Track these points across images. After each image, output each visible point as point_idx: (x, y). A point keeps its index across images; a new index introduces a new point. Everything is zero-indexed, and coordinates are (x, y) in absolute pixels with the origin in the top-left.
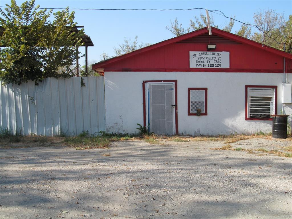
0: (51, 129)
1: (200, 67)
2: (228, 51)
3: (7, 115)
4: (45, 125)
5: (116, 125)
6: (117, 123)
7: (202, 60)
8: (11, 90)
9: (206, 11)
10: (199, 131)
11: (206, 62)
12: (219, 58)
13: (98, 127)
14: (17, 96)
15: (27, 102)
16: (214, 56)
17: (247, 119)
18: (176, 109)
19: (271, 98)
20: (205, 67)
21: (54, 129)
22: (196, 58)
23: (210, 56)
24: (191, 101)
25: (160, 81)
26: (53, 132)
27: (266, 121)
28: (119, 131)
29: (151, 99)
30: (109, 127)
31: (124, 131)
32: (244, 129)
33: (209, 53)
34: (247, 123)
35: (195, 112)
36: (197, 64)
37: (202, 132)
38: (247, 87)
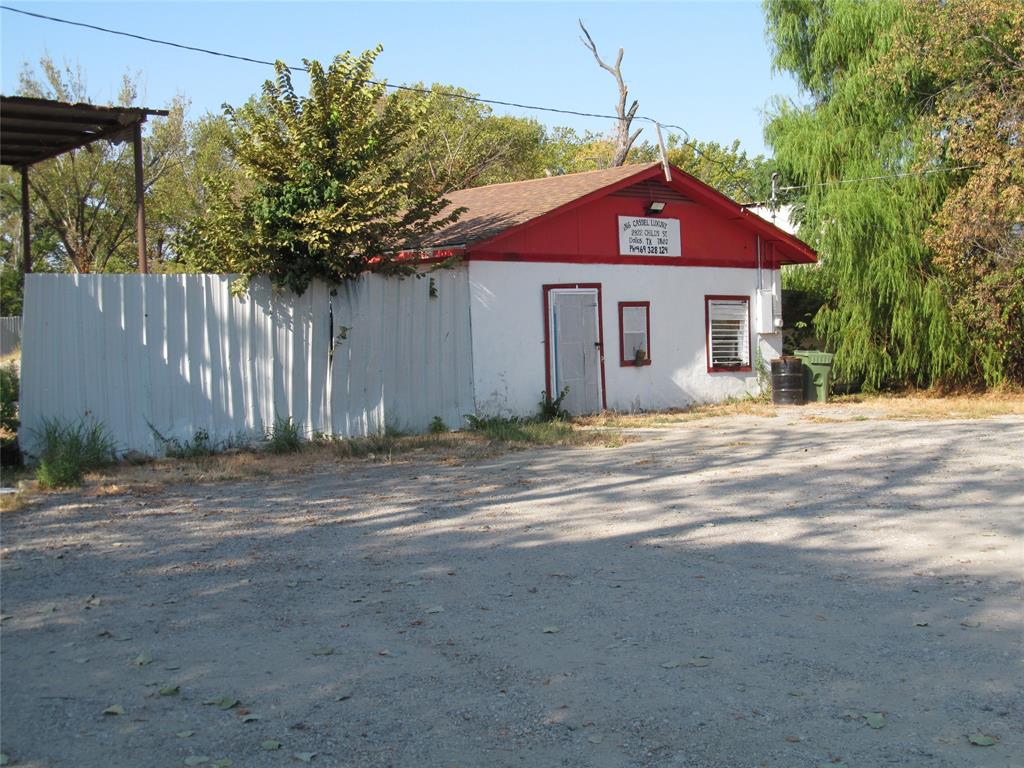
0: (362, 421)
1: (637, 253)
2: (677, 218)
3: (246, 383)
4: (348, 408)
5: (494, 397)
6: (496, 394)
7: (639, 237)
8: (261, 309)
9: (655, 125)
10: (639, 402)
11: (644, 243)
12: (664, 233)
13: (457, 405)
14: (281, 327)
15: (307, 344)
16: (656, 228)
17: (710, 370)
18: (602, 354)
19: (738, 322)
20: (644, 254)
21: (368, 417)
22: (629, 231)
23: (650, 228)
24: (625, 332)
25: (573, 286)
26: (366, 427)
27: (736, 373)
28: (501, 413)
29: (559, 329)
30: (482, 404)
31: (510, 411)
32: (705, 392)
33: (649, 220)
34: (710, 379)
35: (632, 358)
36: (631, 247)
37: (644, 405)
38: (708, 298)
